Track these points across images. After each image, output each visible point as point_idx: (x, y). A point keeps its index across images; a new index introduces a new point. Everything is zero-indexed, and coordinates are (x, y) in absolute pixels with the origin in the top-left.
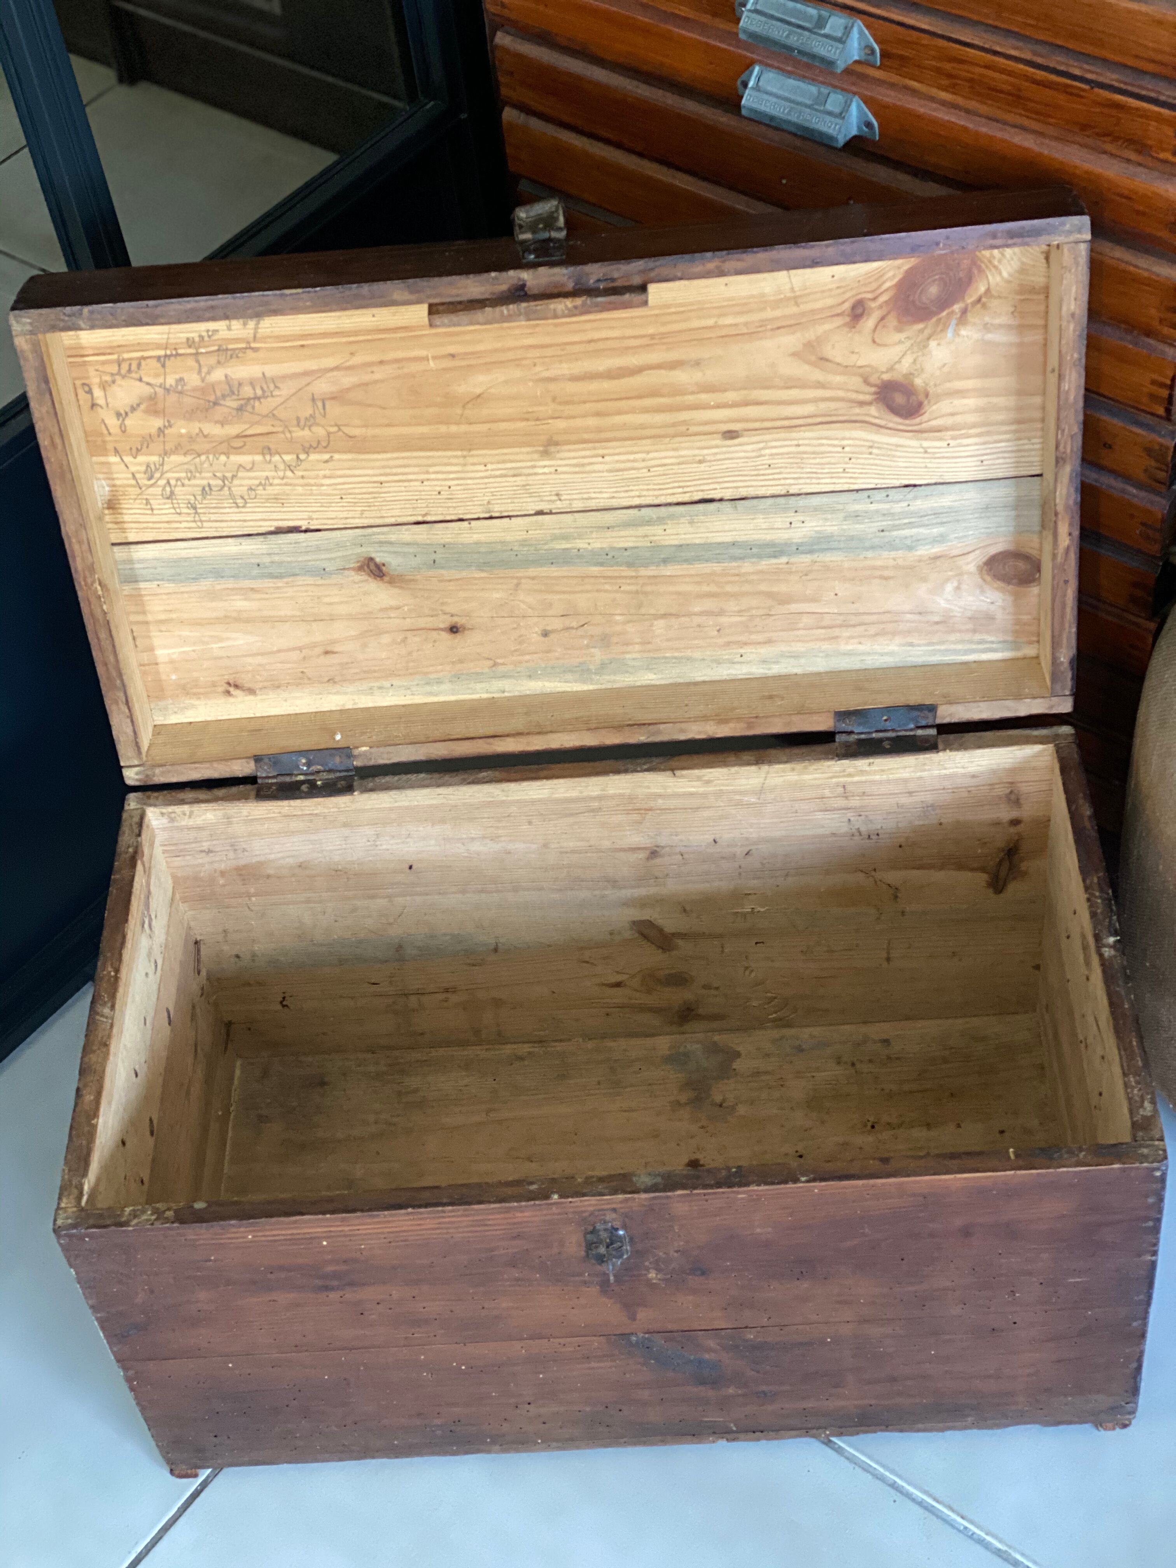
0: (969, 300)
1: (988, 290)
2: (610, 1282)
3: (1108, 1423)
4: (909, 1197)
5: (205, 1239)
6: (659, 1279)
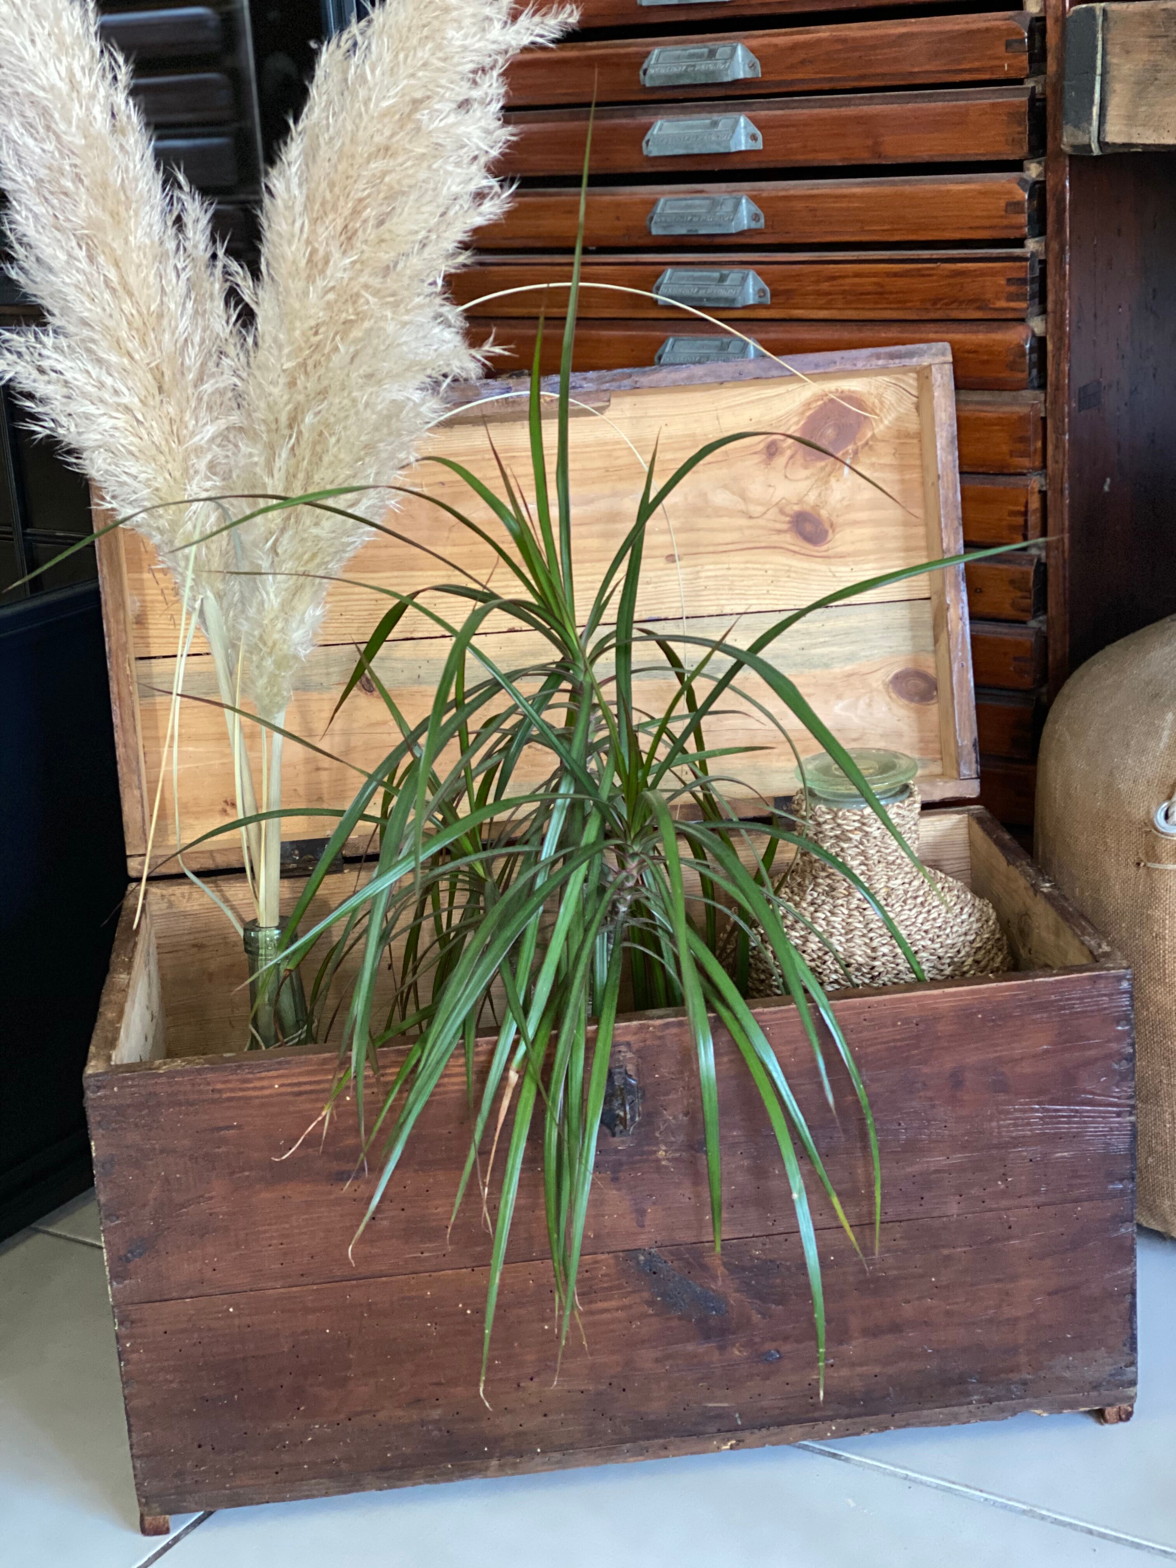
0: (860, 444)
1: (873, 437)
2: (621, 1164)
3: (1110, 1412)
4: (903, 1024)
5: (232, 1090)
6: (668, 1160)
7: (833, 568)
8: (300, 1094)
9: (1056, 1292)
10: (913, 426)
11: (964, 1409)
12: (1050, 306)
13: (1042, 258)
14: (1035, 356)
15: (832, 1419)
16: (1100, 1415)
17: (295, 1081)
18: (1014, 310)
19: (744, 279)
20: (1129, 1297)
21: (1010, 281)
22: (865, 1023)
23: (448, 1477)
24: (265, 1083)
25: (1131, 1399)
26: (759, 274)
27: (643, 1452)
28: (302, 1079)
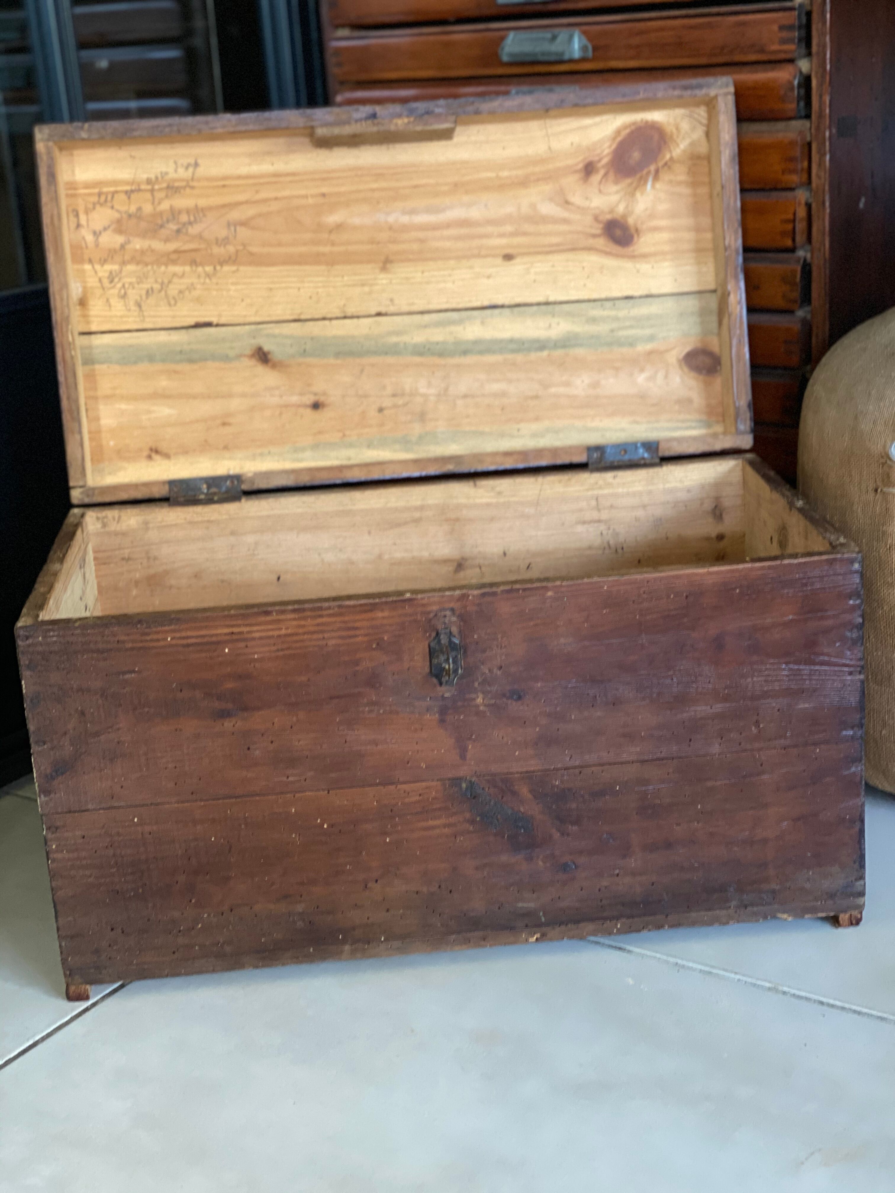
0: (661, 164)
1: (671, 159)
2: (447, 708)
3: (844, 917)
4: (675, 596)
5: (133, 641)
6: (485, 705)
7: (638, 266)
8: (188, 645)
9: (799, 819)
10: (703, 149)
11: (724, 912)
12: (814, 49)
13: (809, 8)
14: (802, 92)
15: (617, 918)
16: (835, 921)
17: (184, 634)
18: (785, 52)
19: (571, 38)
20: (858, 825)
21: (782, 28)
22: (645, 596)
23: (309, 959)
24: (160, 636)
25: (860, 908)
26: (584, 33)
27: (467, 942)
28: (189, 633)
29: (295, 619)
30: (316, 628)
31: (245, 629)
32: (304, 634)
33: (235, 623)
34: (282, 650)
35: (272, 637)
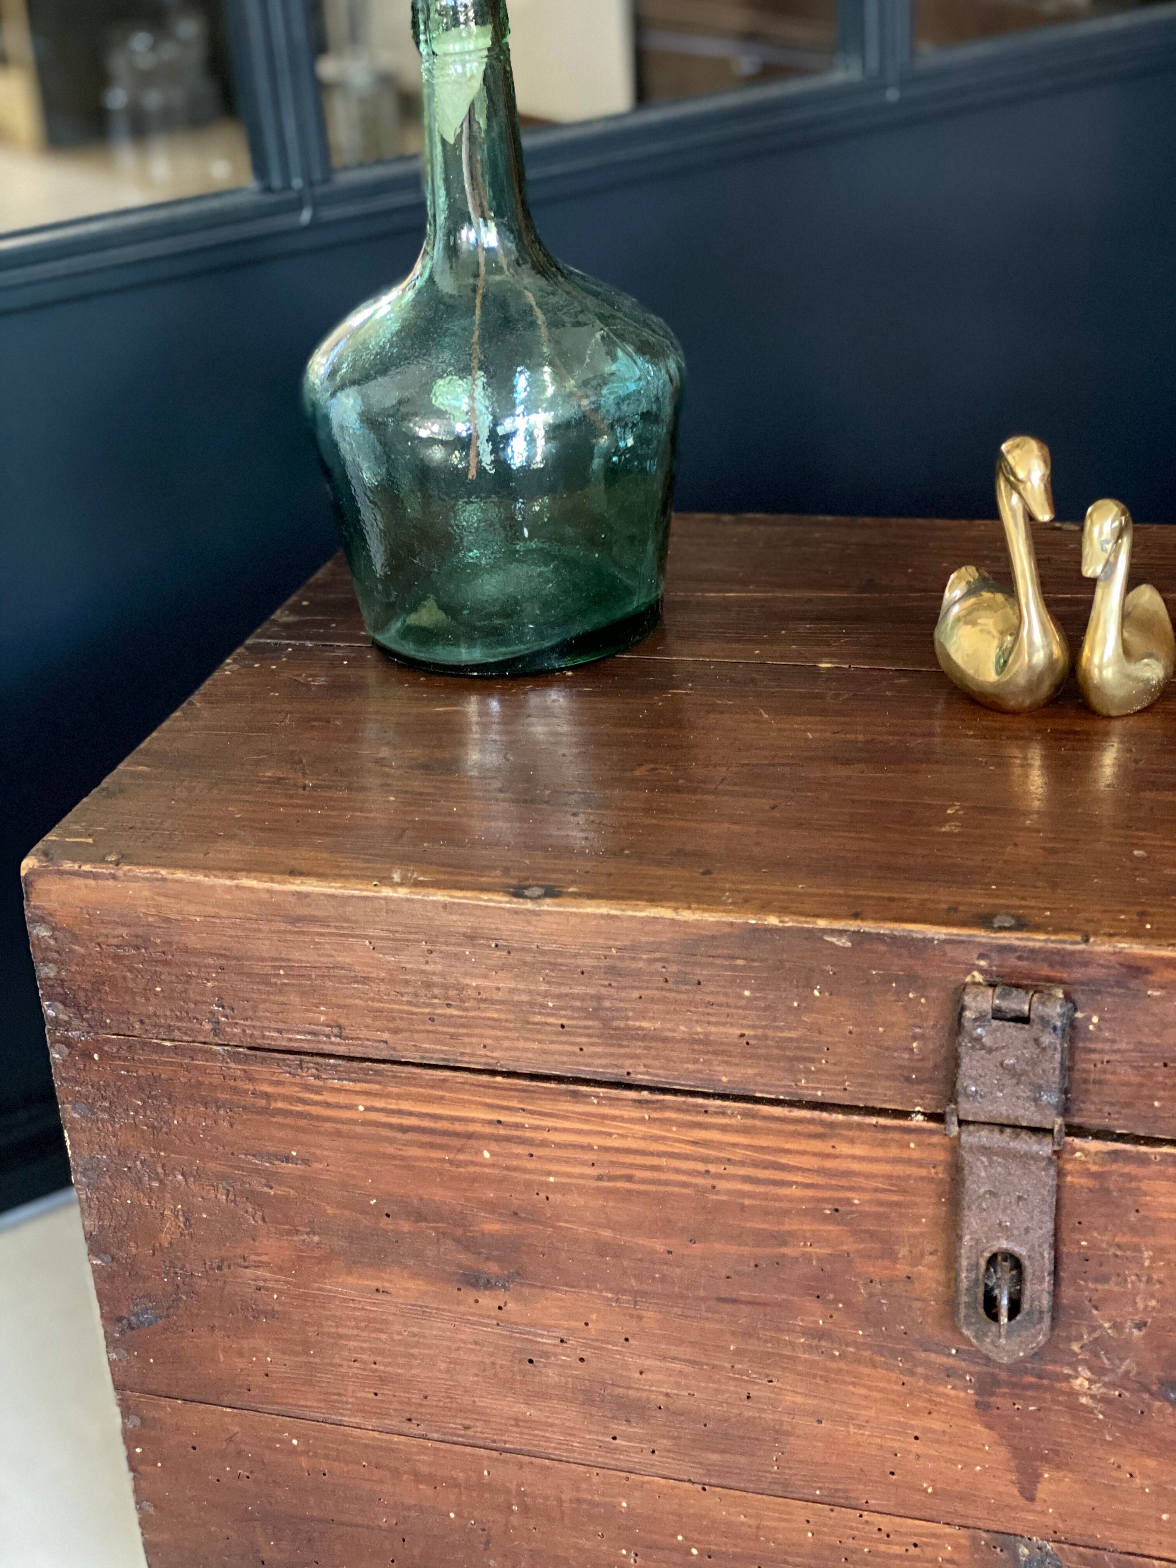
2: (996, 1382)
5: (287, 1099)
6: (1093, 1397)
8: (401, 1129)
17: (393, 1104)
24: (342, 1099)
28: (406, 1106)
29: (642, 1121)
30: (689, 1149)
31: (527, 1120)
32: (660, 1154)
33: (505, 1103)
34: (611, 1178)
35: (589, 1148)
